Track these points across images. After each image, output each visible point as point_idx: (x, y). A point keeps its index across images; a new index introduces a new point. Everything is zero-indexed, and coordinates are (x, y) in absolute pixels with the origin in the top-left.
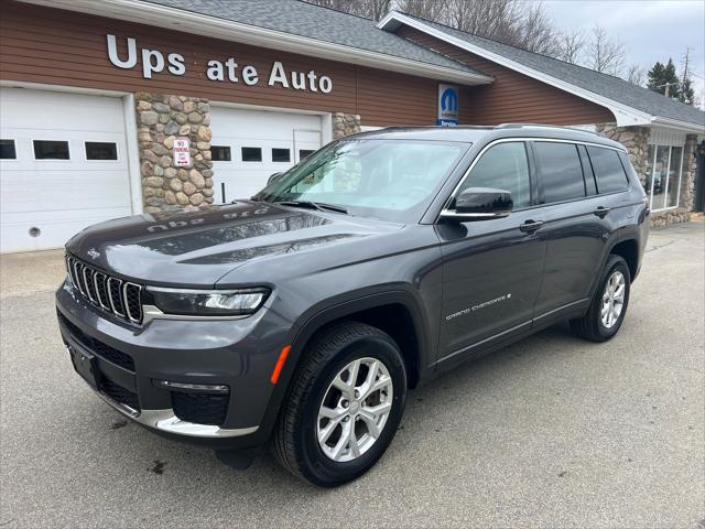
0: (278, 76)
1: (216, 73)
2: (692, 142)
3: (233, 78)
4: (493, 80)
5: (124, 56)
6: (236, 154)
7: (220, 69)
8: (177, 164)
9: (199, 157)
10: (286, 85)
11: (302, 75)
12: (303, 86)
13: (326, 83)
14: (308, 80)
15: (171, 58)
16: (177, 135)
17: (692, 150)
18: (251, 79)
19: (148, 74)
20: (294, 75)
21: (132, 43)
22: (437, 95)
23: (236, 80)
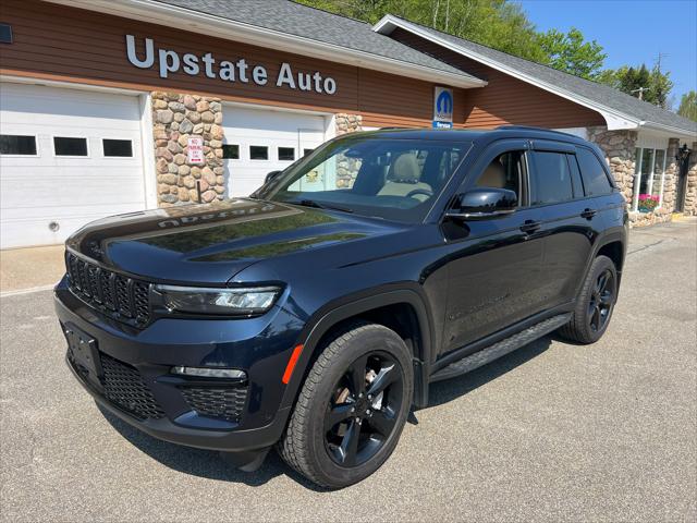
0: (285, 76)
1: (227, 74)
2: (674, 146)
3: (244, 79)
4: (486, 83)
5: (142, 56)
6: (244, 153)
7: (232, 69)
8: (191, 162)
9: (211, 155)
10: (293, 86)
11: (308, 76)
12: (309, 87)
13: (330, 84)
14: (313, 81)
15: (186, 58)
16: (190, 133)
17: (674, 154)
18: (261, 79)
19: (164, 74)
20: (301, 76)
21: (149, 43)
22: (433, 98)
23: (246, 80)
